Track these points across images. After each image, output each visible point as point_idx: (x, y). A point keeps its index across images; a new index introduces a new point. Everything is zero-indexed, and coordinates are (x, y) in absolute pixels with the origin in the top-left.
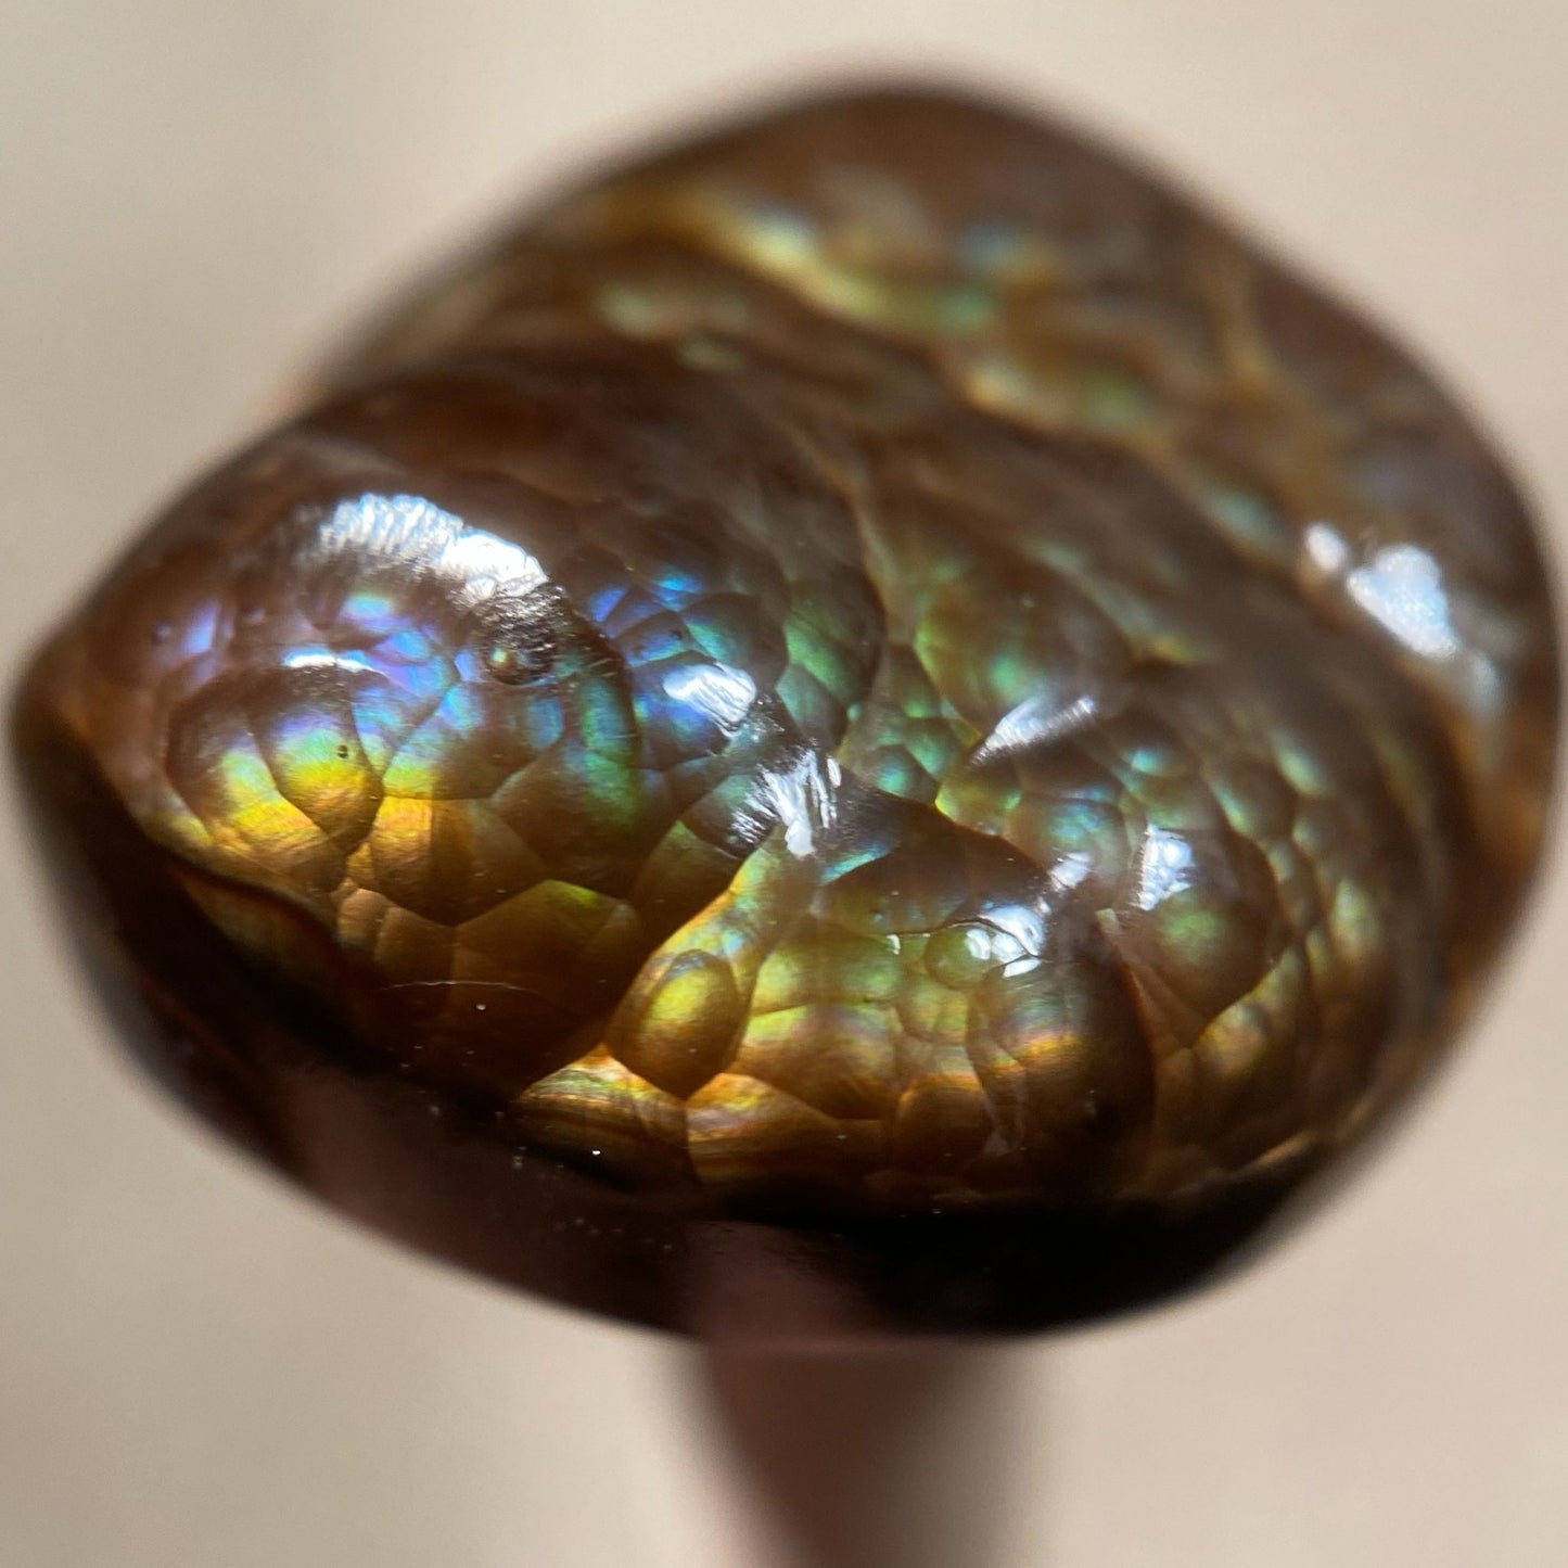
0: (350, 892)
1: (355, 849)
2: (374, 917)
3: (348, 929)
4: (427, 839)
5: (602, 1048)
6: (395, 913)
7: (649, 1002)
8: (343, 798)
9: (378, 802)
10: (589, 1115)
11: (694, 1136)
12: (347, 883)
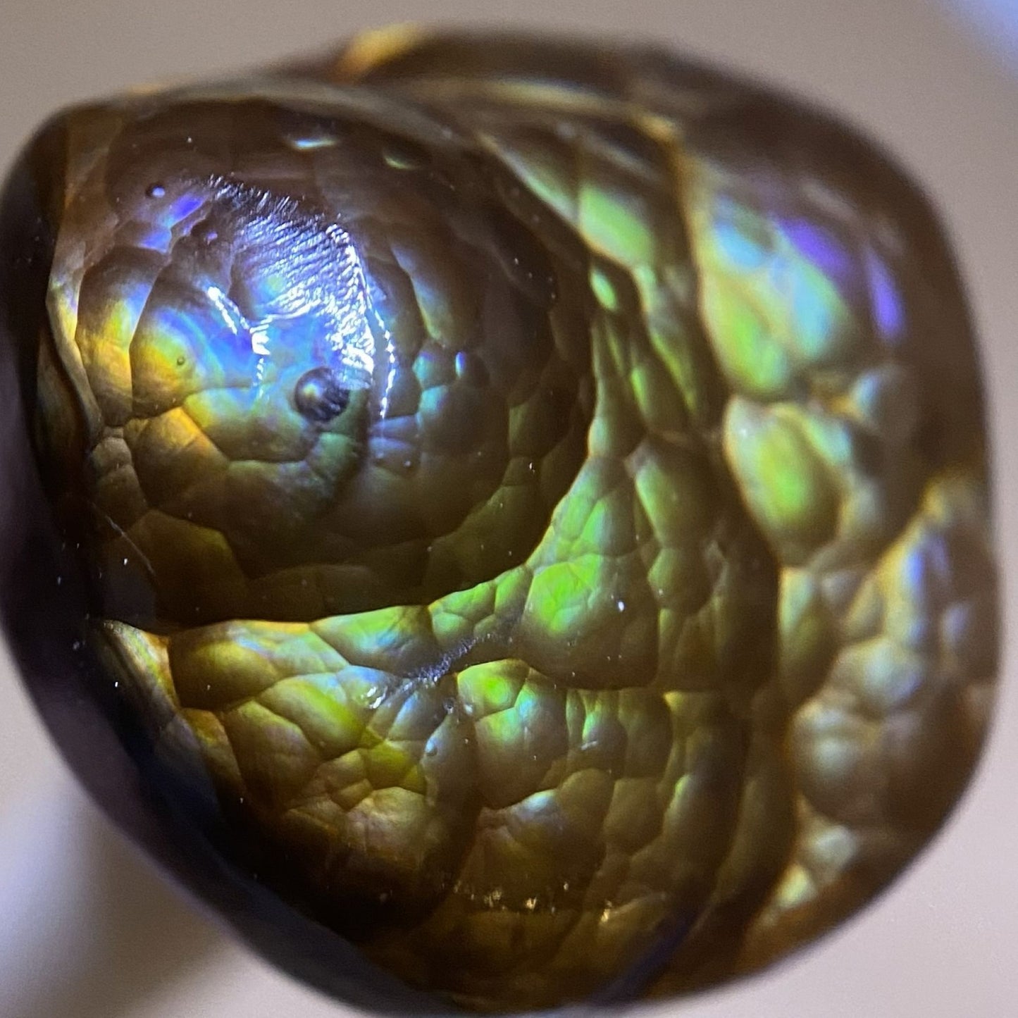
0: (117, 437)
1: (140, 417)
2: (118, 461)
3: (98, 454)
4: (179, 450)
5: (167, 640)
6: (130, 470)
7: (211, 641)
8: (158, 385)
9: (174, 406)
10: (130, 666)
11: (170, 728)
12: (120, 431)
